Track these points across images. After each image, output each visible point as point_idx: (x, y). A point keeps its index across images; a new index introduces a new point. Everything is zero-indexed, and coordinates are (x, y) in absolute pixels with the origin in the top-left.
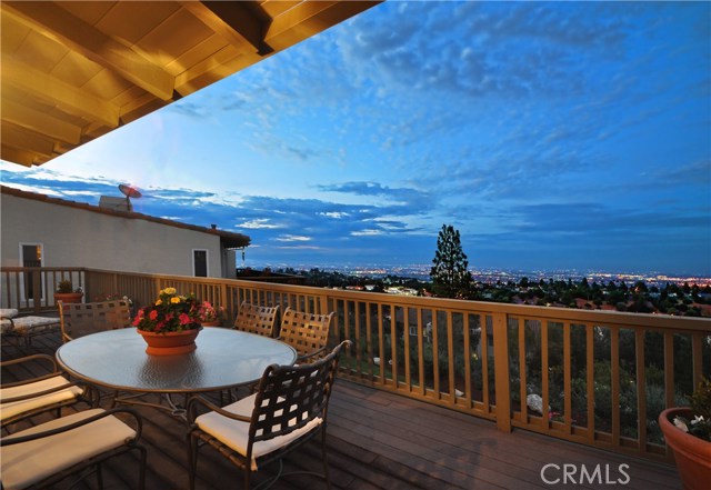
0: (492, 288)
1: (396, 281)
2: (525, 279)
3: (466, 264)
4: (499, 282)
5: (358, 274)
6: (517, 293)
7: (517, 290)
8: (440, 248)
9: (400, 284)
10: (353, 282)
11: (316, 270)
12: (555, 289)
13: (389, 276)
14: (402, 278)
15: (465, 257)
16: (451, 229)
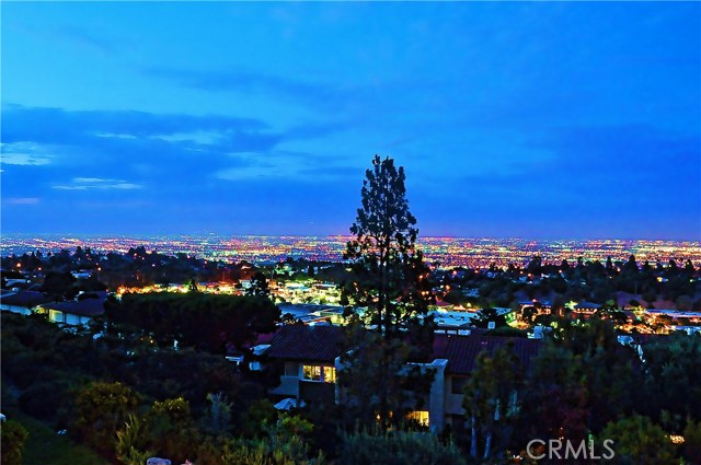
0: (482, 276)
1: (304, 267)
2: (538, 259)
3: (413, 234)
4: (492, 266)
5: (226, 256)
6: (523, 285)
7: (523, 279)
8: (365, 202)
9: (311, 274)
10: (214, 272)
11: (141, 250)
12: (584, 276)
13: (290, 261)
14: (313, 263)
15: (413, 221)
16: (389, 164)
